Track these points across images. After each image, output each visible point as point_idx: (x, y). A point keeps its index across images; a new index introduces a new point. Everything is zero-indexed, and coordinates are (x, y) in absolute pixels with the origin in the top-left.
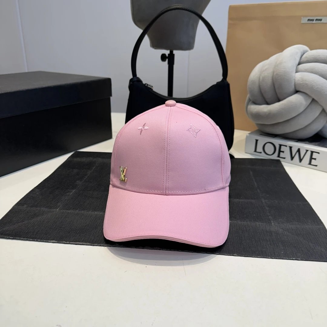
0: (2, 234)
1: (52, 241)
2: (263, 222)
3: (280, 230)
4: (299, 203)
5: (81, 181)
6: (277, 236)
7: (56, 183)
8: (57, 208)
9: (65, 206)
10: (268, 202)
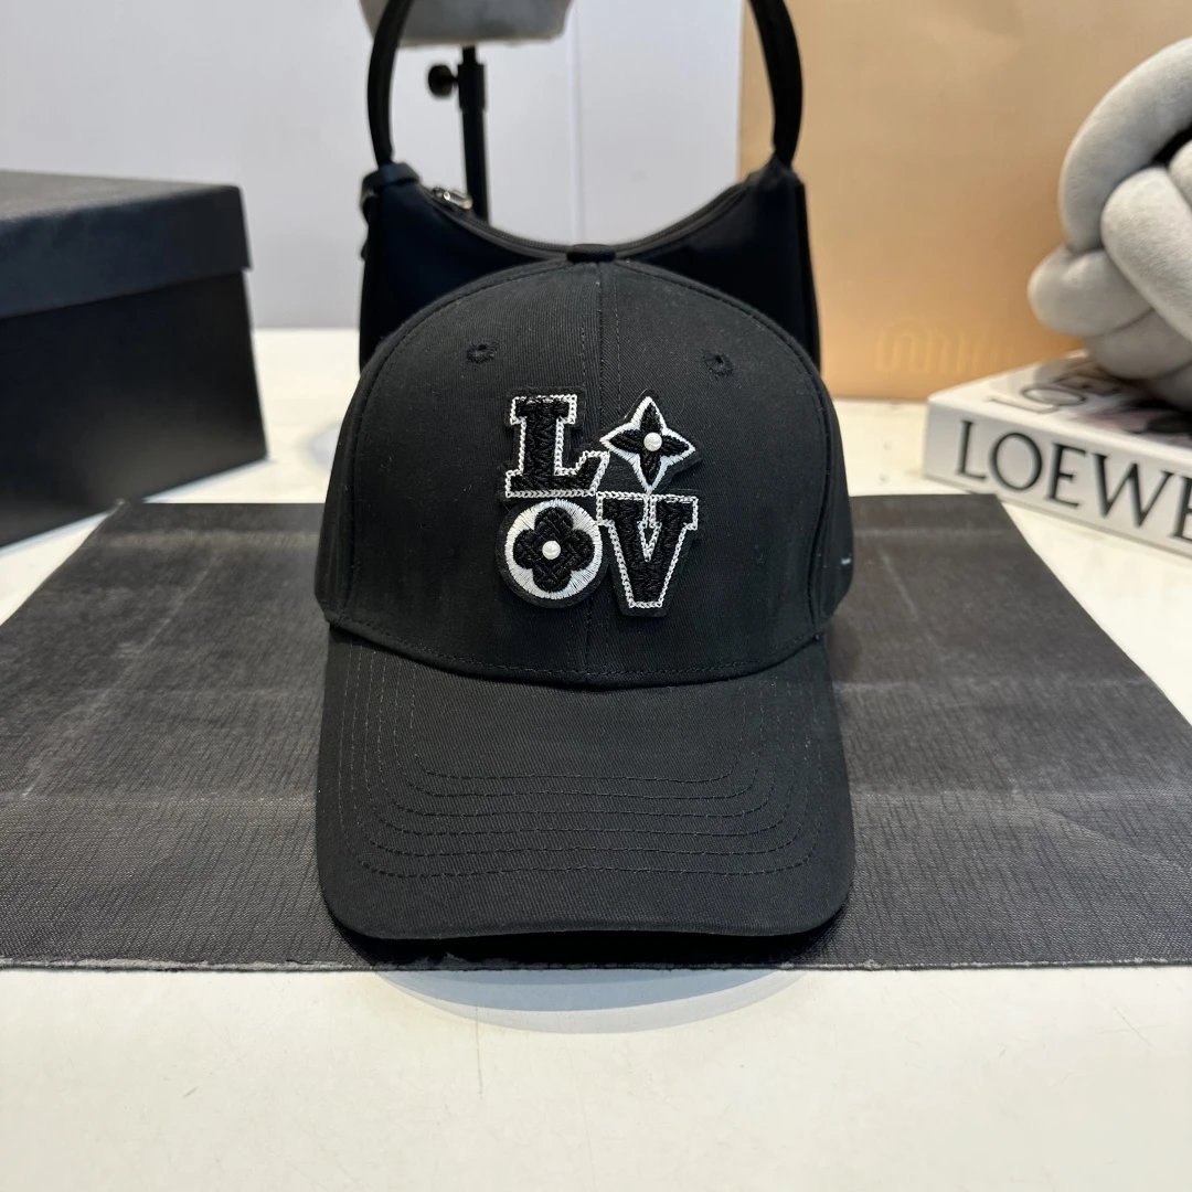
2: (972, 787)
3: (1054, 819)
4: (1108, 683)
5: (140, 642)
6: (1044, 851)
7: (28, 660)
8: (21, 787)
9: (63, 772)
10: (976, 688)
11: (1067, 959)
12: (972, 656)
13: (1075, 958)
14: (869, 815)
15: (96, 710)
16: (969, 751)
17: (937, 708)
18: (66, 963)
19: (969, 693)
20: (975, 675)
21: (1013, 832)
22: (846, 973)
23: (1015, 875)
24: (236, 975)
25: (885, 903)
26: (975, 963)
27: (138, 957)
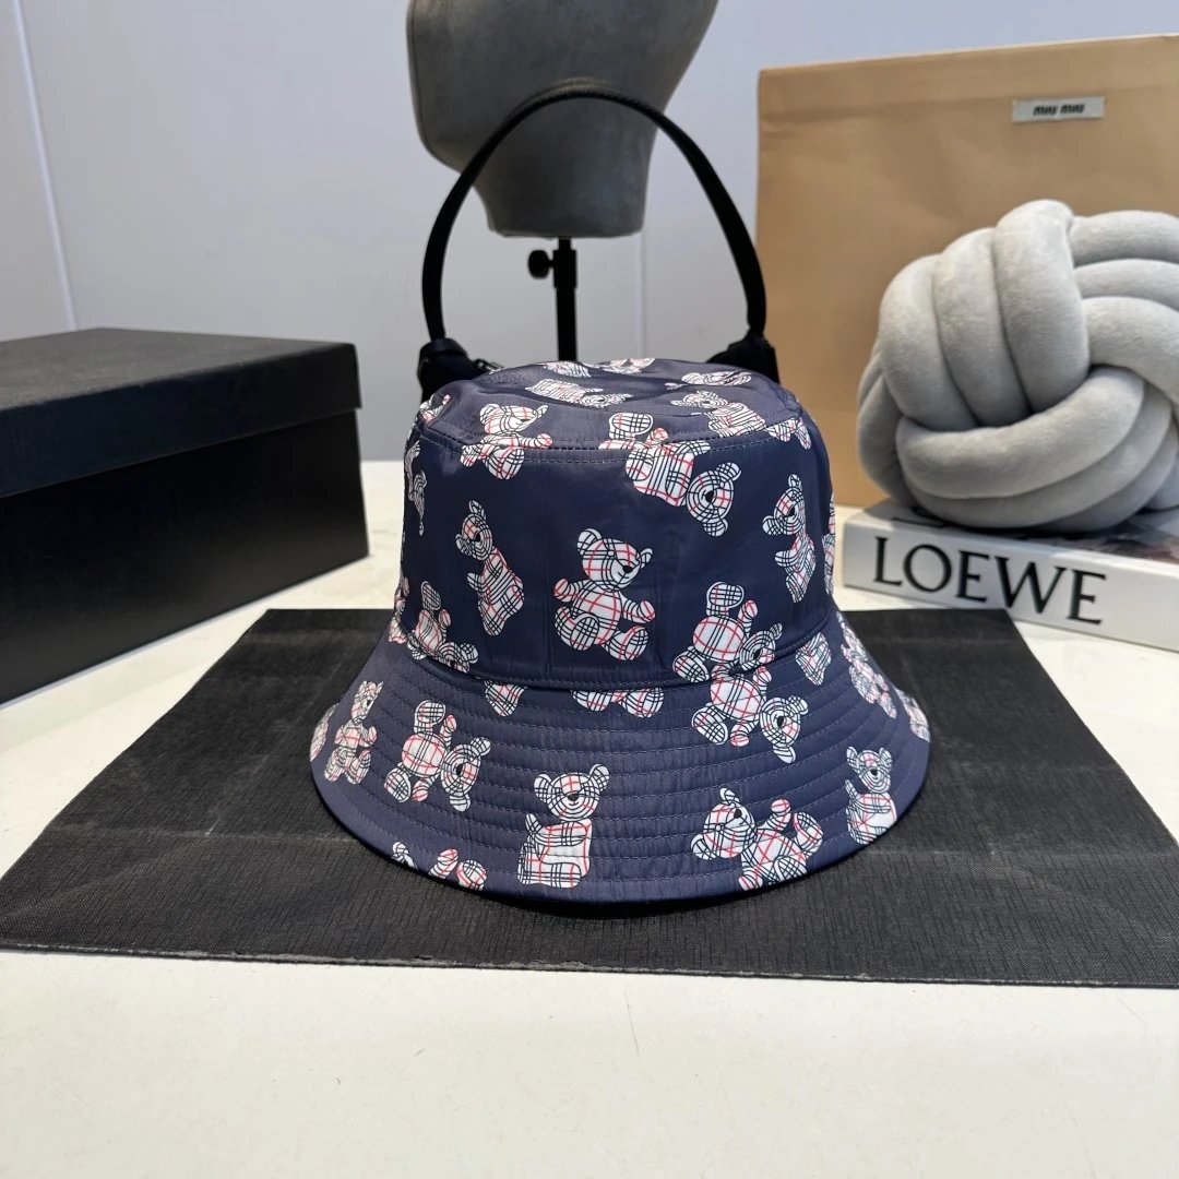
0: (7, 935)
1: (190, 953)
2: (958, 850)
3: (1023, 876)
4: (1083, 769)
5: (289, 720)
6: (1012, 899)
7: (202, 732)
8: (203, 827)
9: (236, 817)
10: (971, 771)
11: (1020, 978)
12: (969, 746)
13: (1026, 978)
14: (872, 869)
15: (259, 771)
16: (959, 822)
17: (936, 786)
18: (247, 956)
19: (964, 775)
20: (971, 760)
21: (987, 885)
22: (843, 983)
23: (985, 915)
24: (374, 968)
25: (879, 934)
26: (946, 980)
27: (301, 951)
